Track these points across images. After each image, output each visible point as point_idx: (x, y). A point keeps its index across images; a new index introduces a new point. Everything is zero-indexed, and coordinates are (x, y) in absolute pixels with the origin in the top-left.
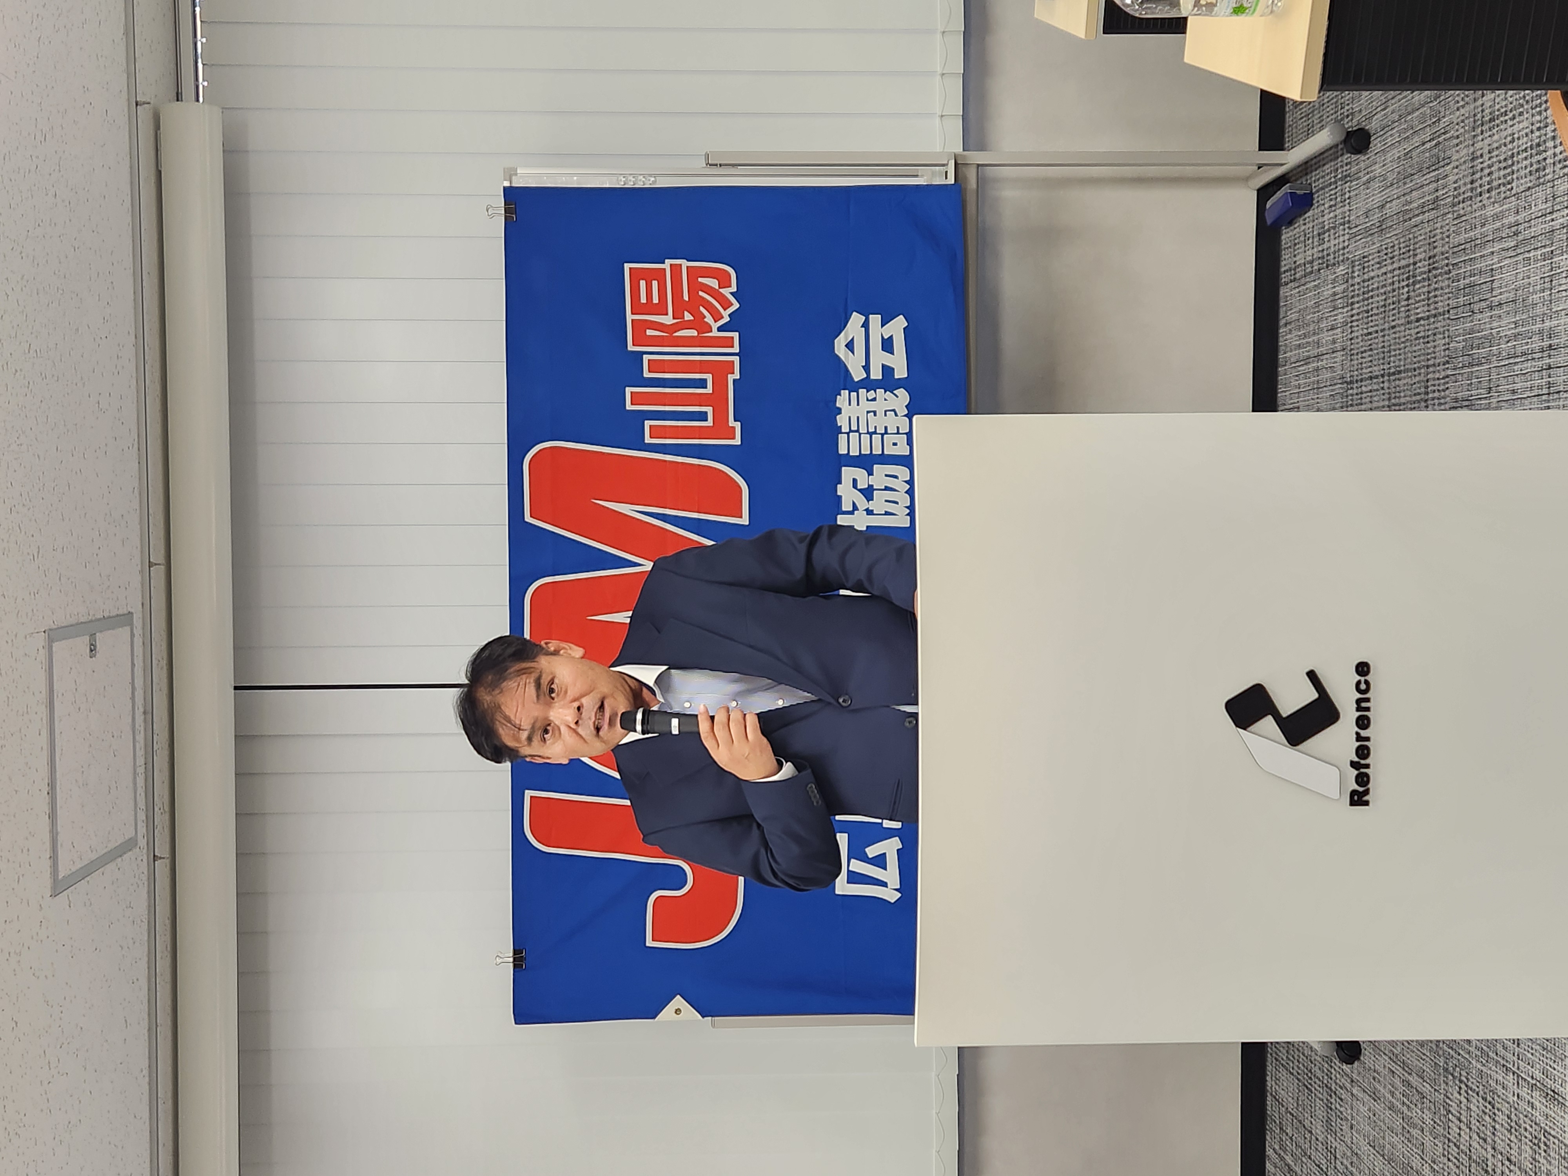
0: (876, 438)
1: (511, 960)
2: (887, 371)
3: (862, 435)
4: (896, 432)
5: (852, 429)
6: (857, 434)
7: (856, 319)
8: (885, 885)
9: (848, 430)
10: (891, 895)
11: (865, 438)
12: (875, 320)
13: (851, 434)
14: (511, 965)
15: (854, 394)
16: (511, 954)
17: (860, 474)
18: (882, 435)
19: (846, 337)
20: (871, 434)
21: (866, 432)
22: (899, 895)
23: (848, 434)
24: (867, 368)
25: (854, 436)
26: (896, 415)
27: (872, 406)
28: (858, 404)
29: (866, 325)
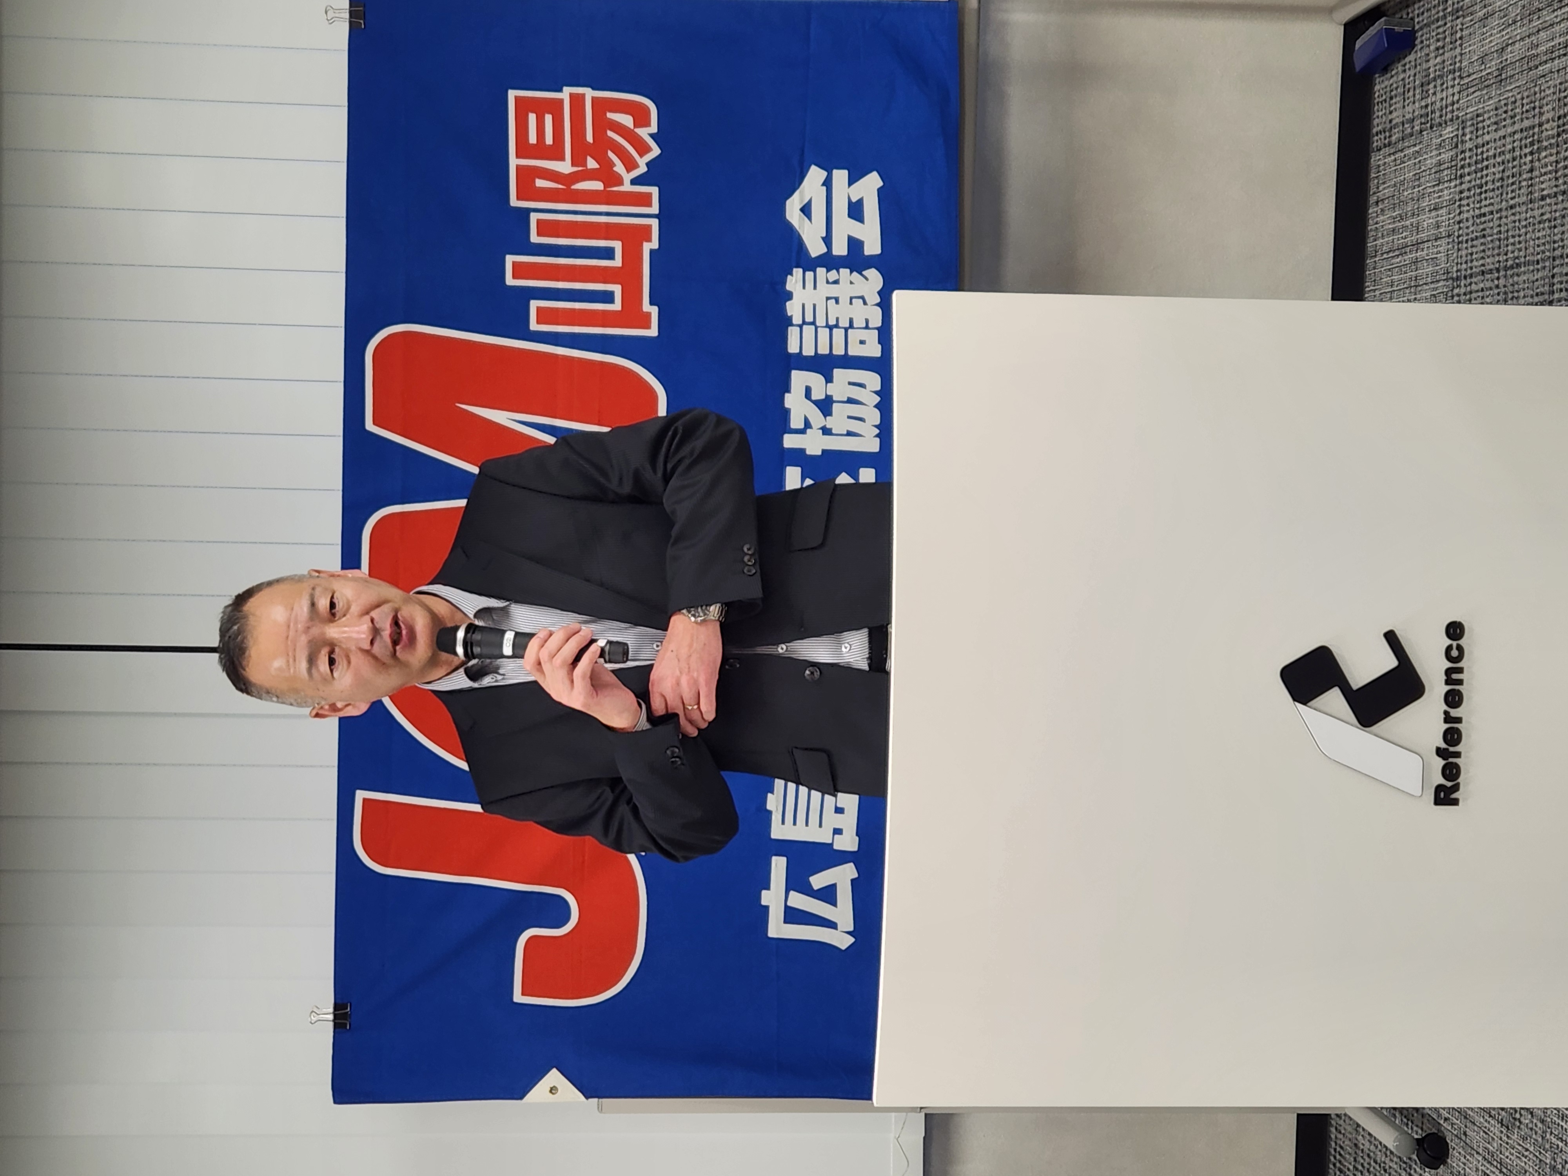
0: (838, 334)
1: (331, 1017)
2: (855, 244)
3: (819, 329)
4: (864, 325)
5: (807, 320)
6: (813, 327)
7: (815, 175)
8: (832, 925)
9: (800, 322)
10: (842, 940)
11: (824, 333)
12: (840, 176)
13: (805, 327)
14: (331, 1024)
15: (809, 275)
16: (331, 1010)
17: (815, 380)
18: (846, 330)
19: (801, 198)
20: (831, 328)
21: (824, 324)
22: (852, 940)
23: (801, 327)
24: (827, 240)
25: (808, 330)
26: (865, 303)
27: (833, 290)
28: (815, 288)
29: (828, 183)
